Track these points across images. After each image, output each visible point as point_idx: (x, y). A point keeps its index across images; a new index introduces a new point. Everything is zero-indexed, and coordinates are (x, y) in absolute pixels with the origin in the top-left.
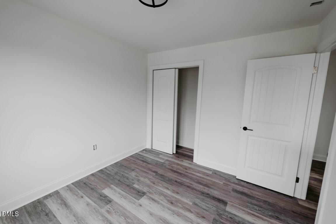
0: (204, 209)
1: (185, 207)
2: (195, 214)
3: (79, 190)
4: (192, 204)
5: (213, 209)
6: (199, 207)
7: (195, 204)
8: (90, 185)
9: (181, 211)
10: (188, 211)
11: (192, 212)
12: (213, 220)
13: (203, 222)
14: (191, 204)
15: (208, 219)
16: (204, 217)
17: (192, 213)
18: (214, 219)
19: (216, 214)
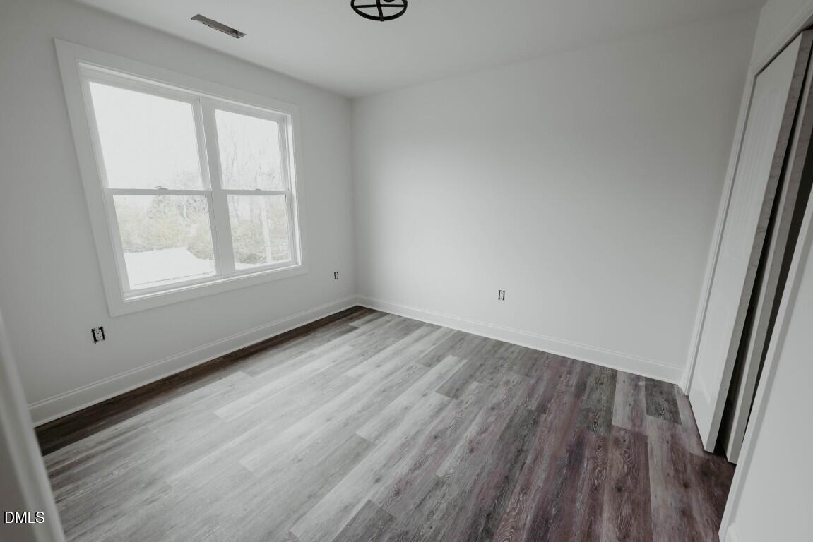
0: (423, 500)
1: (426, 459)
2: (406, 476)
3: (464, 365)
4: (437, 476)
5: (425, 526)
6: (430, 491)
7: (439, 484)
8: (481, 370)
9: (414, 452)
10: (415, 465)
11: (412, 471)
12: (390, 515)
13: (386, 488)
14: (438, 474)
15: (394, 503)
16: (398, 493)
17: (410, 470)
18: (392, 519)
19: (407, 529)
